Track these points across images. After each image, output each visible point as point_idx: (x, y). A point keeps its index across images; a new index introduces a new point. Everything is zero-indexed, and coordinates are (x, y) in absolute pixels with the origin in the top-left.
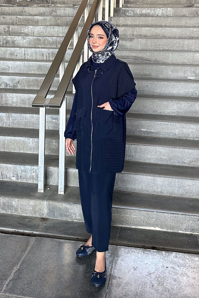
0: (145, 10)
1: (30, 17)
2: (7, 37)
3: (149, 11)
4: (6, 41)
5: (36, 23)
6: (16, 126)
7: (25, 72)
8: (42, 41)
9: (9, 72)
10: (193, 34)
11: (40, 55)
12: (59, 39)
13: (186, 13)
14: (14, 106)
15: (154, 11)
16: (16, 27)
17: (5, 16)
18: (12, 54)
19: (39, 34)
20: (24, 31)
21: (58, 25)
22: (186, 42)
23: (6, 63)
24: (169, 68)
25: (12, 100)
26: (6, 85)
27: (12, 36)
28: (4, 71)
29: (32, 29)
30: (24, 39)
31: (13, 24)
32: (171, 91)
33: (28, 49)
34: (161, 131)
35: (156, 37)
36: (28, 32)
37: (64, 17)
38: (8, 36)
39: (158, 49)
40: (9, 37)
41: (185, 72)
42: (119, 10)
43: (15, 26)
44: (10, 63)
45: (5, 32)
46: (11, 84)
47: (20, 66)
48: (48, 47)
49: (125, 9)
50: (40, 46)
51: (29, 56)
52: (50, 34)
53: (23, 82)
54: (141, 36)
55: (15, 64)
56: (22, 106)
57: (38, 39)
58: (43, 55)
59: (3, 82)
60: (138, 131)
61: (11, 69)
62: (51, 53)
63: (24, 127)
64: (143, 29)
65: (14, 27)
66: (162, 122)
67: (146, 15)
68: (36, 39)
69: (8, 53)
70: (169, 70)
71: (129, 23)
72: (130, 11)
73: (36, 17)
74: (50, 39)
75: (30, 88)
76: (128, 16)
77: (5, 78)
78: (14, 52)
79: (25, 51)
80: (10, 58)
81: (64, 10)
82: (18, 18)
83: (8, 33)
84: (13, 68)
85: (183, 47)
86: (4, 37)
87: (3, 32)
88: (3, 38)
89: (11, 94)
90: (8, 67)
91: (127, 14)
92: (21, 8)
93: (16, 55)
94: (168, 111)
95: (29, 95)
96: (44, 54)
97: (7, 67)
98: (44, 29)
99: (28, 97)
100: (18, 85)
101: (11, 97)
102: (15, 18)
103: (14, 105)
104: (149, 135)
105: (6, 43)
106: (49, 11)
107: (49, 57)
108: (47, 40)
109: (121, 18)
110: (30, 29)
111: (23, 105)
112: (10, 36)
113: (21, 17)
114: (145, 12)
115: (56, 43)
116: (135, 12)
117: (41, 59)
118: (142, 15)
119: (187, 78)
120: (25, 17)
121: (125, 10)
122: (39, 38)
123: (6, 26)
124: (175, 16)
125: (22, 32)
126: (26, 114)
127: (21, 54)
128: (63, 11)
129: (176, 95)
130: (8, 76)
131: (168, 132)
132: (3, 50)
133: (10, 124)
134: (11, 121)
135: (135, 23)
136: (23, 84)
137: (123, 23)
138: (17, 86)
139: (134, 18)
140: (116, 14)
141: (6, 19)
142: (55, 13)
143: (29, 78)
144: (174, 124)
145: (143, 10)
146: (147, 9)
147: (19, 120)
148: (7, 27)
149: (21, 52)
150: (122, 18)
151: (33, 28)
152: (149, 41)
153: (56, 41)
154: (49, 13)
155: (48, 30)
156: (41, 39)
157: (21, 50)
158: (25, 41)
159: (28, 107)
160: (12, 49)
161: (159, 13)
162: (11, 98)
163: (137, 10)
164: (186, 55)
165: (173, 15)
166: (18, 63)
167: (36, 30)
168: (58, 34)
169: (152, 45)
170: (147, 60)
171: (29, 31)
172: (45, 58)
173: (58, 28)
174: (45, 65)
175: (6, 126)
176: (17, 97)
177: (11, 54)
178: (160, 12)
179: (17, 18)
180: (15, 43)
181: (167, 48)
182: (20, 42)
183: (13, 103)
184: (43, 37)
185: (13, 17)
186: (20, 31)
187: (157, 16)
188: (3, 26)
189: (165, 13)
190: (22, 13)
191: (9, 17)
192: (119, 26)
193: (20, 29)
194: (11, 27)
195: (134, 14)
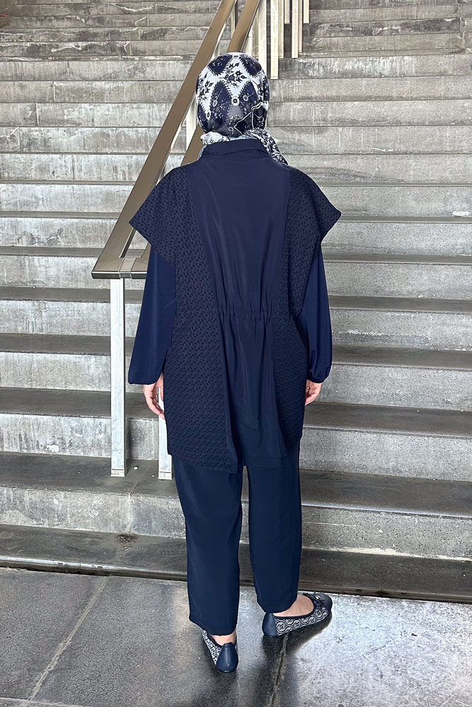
0: (350, 62)
1: (83, 84)
2: (30, 131)
3: (361, 64)
4: (29, 140)
5: (99, 98)
6: (56, 331)
7: (75, 210)
8: (112, 138)
9: (38, 210)
10: (464, 115)
11: (108, 169)
12: (152, 134)
13: (447, 67)
14: (50, 286)
15: (372, 64)
16: (50, 107)
17: (24, 83)
18: (42, 169)
19: (106, 122)
20: (69, 117)
21: (149, 101)
22: (448, 132)
23: (29, 189)
24: (408, 193)
25: (47, 272)
26: (30, 240)
27: (42, 129)
28: (25, 209)
29: (90, 111)
30: (71, 134)
31: (42, 101)
32: (415, 243)
33: (81, 157)
34: (394, 334)
35: (378, 123)
36: (79, 118)
37: (163, 82)
38: (32, 129)
39: (384, 150)
40: (36, 131)
41: (446, 200)
42: (291, 64)
43: (48, 104)
44: (39, 190)
45: (25, 119)
46: (43, 238)
47: (64, 197)
48: (127, 151)
49: (304, 61)
50: (107, 150)
51: (82, 174)
52: (131, 122)
53: (71, 232)
54: (342, 123)
55: (50, 192)
56: (70, 286)
57: (103, 134)
58: (115, 169)
59: (24, 232)
60: (341, 335)
61: (41, 202)
62: (134, 166)
63: (75, 334)
64: (349, 104)
65: (46, 108)
66: (396, 314)
67: (354, 75)
68: (97, 133)
69: (34, 166)
70: (410, 197)
71: (315, 94)
72: (316, 66)
73: (98, 83)
74: (131, 133)
75: (88, 246)
76: (312, 78)
77: (27, 224)
78: (49, 165)
79: (73, 161)
80: (38, 178)
81: (163, 65)
82: (56, 88)
83: (34, 122)
84: (47, 200)
85: (441, 144)
86: (25, 129)
87: (21, 120)
88: (21, 133)
89: (44, 258)
90: (36, 198)
91: (311, 72)
92: (62, 64)
93: (54, 172)
94: (410, 288)
95: (85, 259)
96: (119, 169)
97: (34, 199)
98: (118, 110)
99: (83, 265)
100: (60, 240)
101: (43, 266)
102: (47, 87)
103: (51, 284)
104: (366, 344)
105: (29, 145)
106: (128, 70)
107: (129, 173)
108: (124, 135)
109: (296, 82)
110: (83, 112)
111: (72, 284)
112: (37, 128)
113: (61, 84)
114: (350, 68)
115: (146, 141)
116: (329, 68)
117: (111, 179)
118: (344, 75)
119: (451, 213)
120: (72, 83)
121: (305, 64)
122: (105, 131)
123: (27, 106)
124: (422, 74)
125: (66, 118)
126: (80, 301)
127: (64, 169)
128: (159, 69)
129: (427, 253)
130: (35, 219)
131: (410, 335)
132: (23, 161)
133: (44, 326)
134: (45, 319)
135: (329, 93)
136: (70, 237)
137: (301, 94)
138: (56, 241)
139: (327, 81)
140: (283, 74)
141: (27, 90)
142: (142, 75)
143: (85, 221)
144: (424, 315)
145: (347, 63)
146: (355, 59)
147: (65, 318)
148: (29, 108)
149: (64, 164)
150: (299, 82)
151: (91, 109)
152: (363, 134)
153: (146, 136)
154: (127, 75)
155: (125, 114)
156: (110, 132)
157: (63, 160)
158: (72, 138)
159: (83, 287)
160: (44, 157)
161: (383, 70)
162: (43, 269)
163: (333, 63)
164: (448, 162)
165: (416, 73)
166: (58, 188)
167: (99, 114)
168: (149, 122)
169: (368, 142)
170: (357, 176)
171: (81, 116)
172: (121, 178)
173: (150, 108)
174: (121, 193)
175: (33, 331)
176: (57, 265)
177: (40, 169)
178: (388, 66)
179: (52, 86)
180: (48, 144)
181: (403, 149)
182: (62, 142)
183: (48, 279)
184: (115, 129)
185: (43, 84)
186: (61, 116)
187: (381, 75)
188: (20, 106)
189: (398, 67)
190: (62, 76)
191: (35, 85)
192: (292, 100)
193: (60, 111)
194: (40, 108)
195: (325, 71)
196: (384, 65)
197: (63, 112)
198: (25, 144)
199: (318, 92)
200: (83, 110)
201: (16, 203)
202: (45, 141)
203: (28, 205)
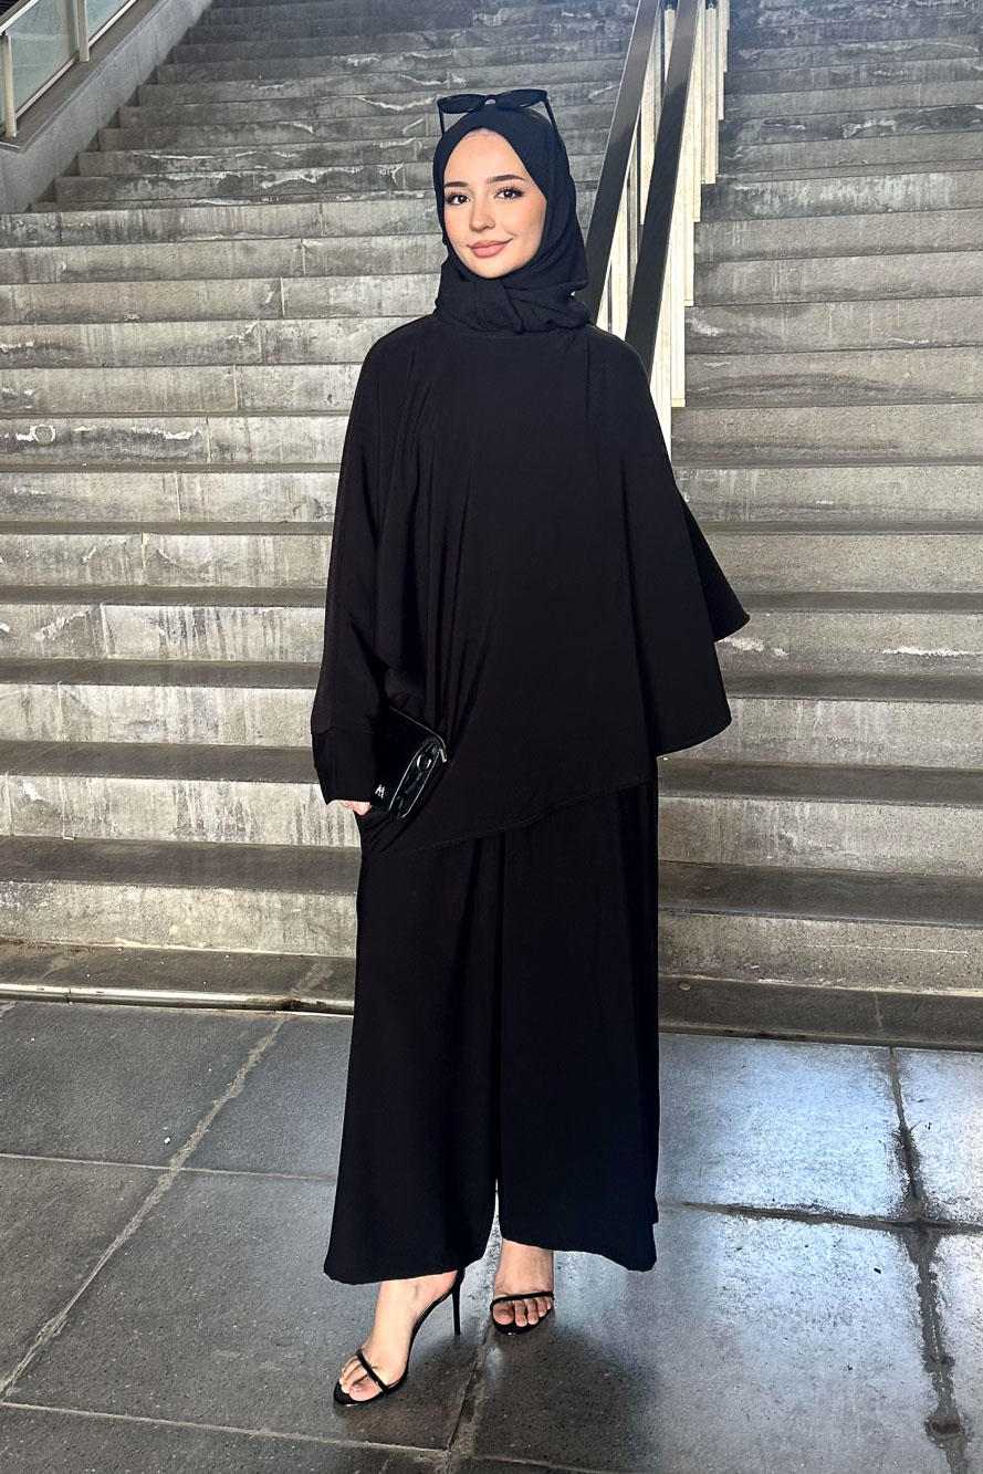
0: (831, 187)
1: (354, 243)
2: (279, 327)
3: (849, 190)
4: (278, 341)
5: (383, 265)
9: (316, 460)
15: (871, 188)
17: (251, 243)
18: (311, 391)
19: (403, 306)
20: (338, 301)
23: (300, 424)
27: (300, 322)
28: (292, 459)
29: (374, 290)
30: (350, 330)
31: (288, 274)
36: (355, 302)
38: (282, 322)
40: (290, 326)
42: (720, 194)
43: (301, 279)
45: (261, 306)
49: (746, 189)
59: (305, 497)
61: (319, 447)
64: (840, 263)
65: (298, 286)
67: (838, 209)
69: (296, 386)
71: (770, 244)
72: (767, 197)
73: (380, 240)
76: (759, 217)
77: (309, 483)
78: (322, 384)
80: (305, 406)
82: (307, 249)
83: (276, 311)
84: (329, 443)
86: (270, 324)
87: (254, 309)
88: (264, 330)
90: (311, 439)
91: (757, 209)
92: (310, 208)
93: (330, 396)
97: (307, 443)
98: (423, 286)
102: (291, 250)
105: (278, 350)
109: (736, 226)
110: (363, 291)
112: (292, 322)
113: (315, 243)
114: (831, 198)
116: (791, 199)
118: (819, 210)
120: (334, 242)
121: (746, 193)
123: (264, 284)
125: (332, 302)
132: (277, 377)
135: (797, 244)
137: (745, 247)
139: (794, 222)
140: (711, 212)
141: (256, 256)
145: (824, 190)
146: (839, 182)
148: (268, 287)
149: (346, 380)
150: (741, 226)
151: (375, 286)
157: (347, 374)
158: (352, 337)
160: (313, 370)
161: (891, 199)
163: (797, 190)
165: (951, 202)
167: (390, 293)
171: (360, 299)
177: (306, 391)
178: (899, 193)
179: (299, 247)
180: (312, 348)
181: (948, 337)
182: (333, 344)
185: (282, 245)
186: (324, 298)
187: (886, 209)
188: (252, 284)
189: (918, 193)
190: (312, 230)
191: (269, 247)
192: (729, 258)
193: (323, 290)
194: (287, 285)
195: (784, 205)
196: (893, 189)
197: (328, 293)
198: (271, 350)
199: (776, 243)
200: (362, 287)
201: (277, 449)
202: (305, 345)
203: (296, 453)
